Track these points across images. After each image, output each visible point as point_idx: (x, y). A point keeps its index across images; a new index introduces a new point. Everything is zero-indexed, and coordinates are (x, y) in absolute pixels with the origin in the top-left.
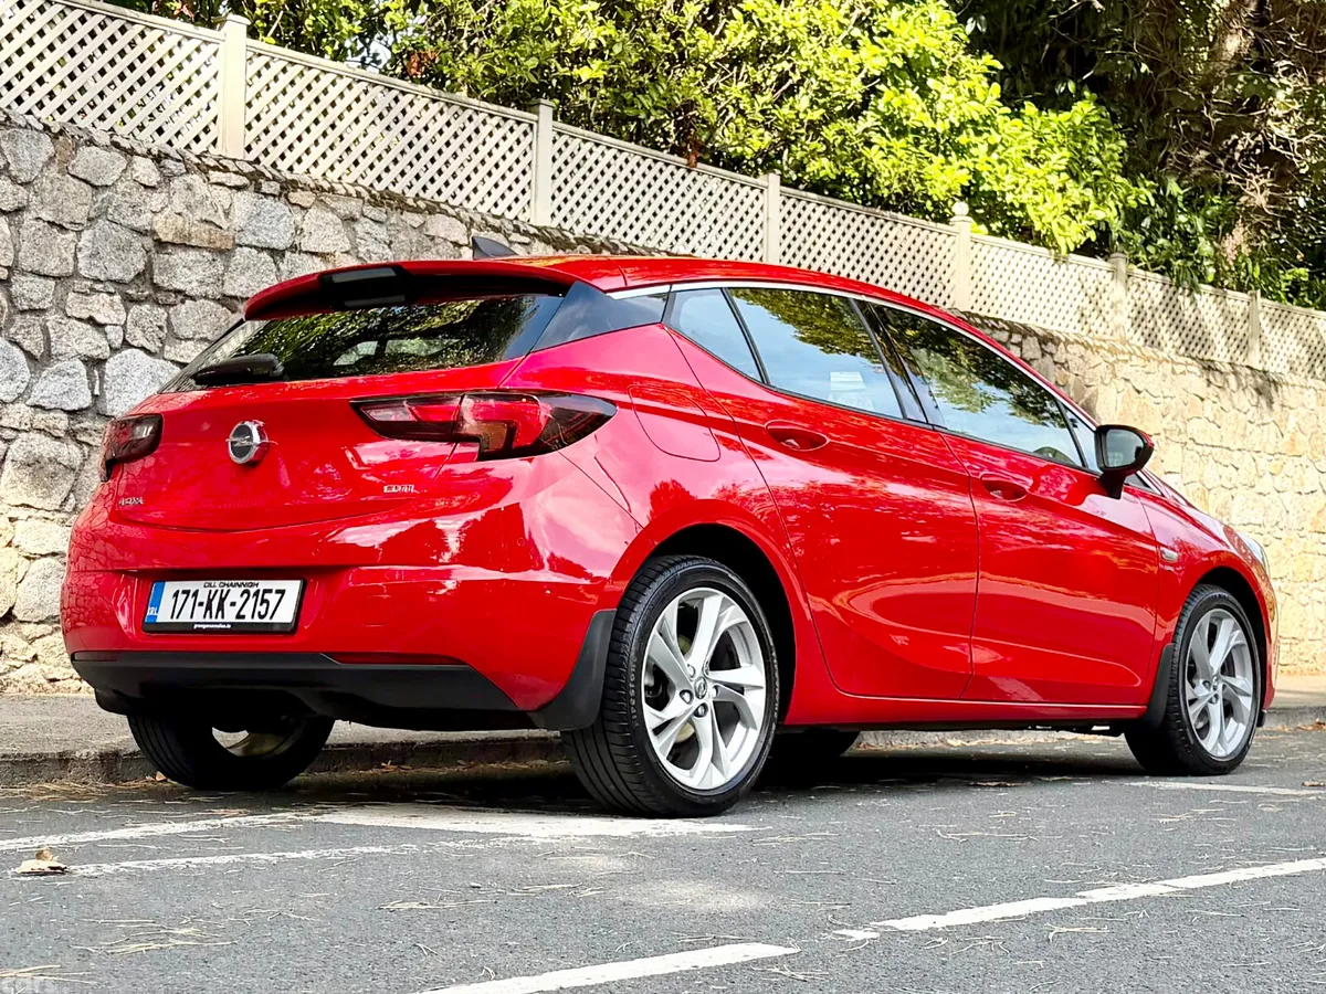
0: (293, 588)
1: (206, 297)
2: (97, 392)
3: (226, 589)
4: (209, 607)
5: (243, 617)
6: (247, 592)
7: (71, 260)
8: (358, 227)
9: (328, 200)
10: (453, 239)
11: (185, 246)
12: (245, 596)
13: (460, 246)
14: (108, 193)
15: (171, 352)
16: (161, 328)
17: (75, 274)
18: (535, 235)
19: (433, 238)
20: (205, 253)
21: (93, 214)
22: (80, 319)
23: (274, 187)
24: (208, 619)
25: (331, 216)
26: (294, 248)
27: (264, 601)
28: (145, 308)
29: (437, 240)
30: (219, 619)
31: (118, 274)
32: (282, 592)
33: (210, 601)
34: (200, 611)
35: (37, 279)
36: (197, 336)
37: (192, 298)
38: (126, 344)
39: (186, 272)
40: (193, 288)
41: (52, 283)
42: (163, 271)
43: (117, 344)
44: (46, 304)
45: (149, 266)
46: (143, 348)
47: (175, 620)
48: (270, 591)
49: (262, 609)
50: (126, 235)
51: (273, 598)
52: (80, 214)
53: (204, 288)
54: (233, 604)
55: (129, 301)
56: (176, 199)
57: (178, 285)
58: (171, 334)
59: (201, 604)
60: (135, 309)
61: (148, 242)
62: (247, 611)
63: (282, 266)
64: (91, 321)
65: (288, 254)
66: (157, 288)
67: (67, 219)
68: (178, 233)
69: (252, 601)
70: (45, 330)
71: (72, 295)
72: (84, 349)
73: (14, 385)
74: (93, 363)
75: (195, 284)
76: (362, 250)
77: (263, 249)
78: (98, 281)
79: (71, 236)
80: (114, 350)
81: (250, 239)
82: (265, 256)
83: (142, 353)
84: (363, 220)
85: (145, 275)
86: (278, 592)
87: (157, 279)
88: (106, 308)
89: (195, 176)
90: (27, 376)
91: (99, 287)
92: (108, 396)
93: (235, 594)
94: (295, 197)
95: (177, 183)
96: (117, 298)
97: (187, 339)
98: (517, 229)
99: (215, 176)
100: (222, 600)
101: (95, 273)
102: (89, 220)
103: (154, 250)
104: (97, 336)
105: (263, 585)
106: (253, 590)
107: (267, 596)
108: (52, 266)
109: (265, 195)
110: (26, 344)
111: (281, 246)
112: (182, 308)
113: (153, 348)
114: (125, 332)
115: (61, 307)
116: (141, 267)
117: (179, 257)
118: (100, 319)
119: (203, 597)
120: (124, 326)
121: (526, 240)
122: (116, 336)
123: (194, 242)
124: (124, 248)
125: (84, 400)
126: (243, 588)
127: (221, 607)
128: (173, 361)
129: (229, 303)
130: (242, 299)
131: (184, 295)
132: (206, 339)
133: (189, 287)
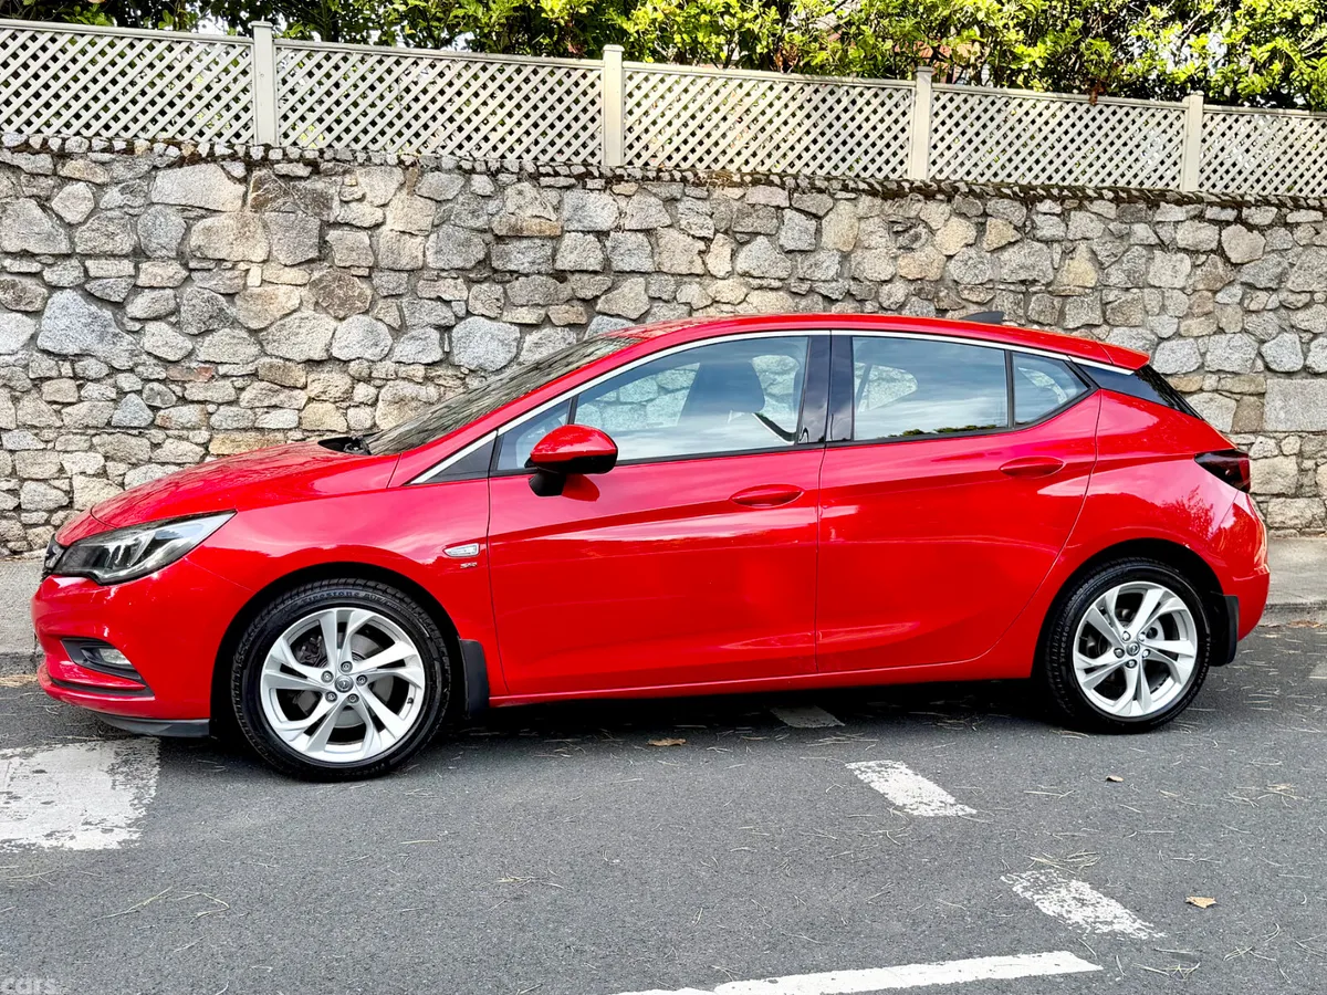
1: (539, 273)
2: (447, 349)
7: (421, 257)
8: (681, 206)
9: (650, 188)
10: (774, 204)
11: (520, 238)
13: (783, 209)
14: (450, 205)
15: (507, 316)
16: (498, 300)
17: (424, 267)
18: (863, 191)
19: (753, 206)
20: (537, 241)
21: (436, 222)
22: (430, 299)
23: (599, 183)
25: (653, 200)
26: (618, 228)
28: (485, 286)
29: (757, 207)
31: (458, 263)
35: (393, 274)
36: (530, 303)
37: (527, 275)
38: (469, 314)
39: (519, 257)
40: (526, 268)
41: (405, 275)
42: (500, 257)
43: (462, 313)
44: (401, 290)
45: (488, 256)
46: (483, 315)
50: (467, 234)
52: (426, 223)
53: (536, 267)
55: (470, 282)
56: (508, 203)
57: (512, 267)
58: (507, 303)
60: (476, 288)
61: (489, 237)
63: (608, 244)
64: (439, 298)
65: (612, 233)
66: (495, 271)
67: (416, 227)
68: (512, 228)
70: (400, 310)
71: (421, 282)
72: (433, 320)
73: (379, 349)
74: (445, 329)
75: (526, 265)
76: (683, 223)
77: (589, 232)
78: (443, 270)
79: (419, 239)
80: (459, 319)
81: (575, 226)
82: (591, 237)
83: (482, 319)
84: (685, 198)
85: (484, 262)
87: (494, 264)
88: (452, 289)
89: (526, 184)
90: (389, 342)
91: (444, 274)
92: (456, 352)
94: (617, 188)
95: (509, 191)
96: (460, 281)
97: (522, 306)
98: (845, 188)
99: (545, 181)
101: (441, 265)
102: (433, 226)
103: (494, 243)
104: (445, 309)
108: (404, 262)
109: (591, 190)
110: (387, 320)
111: (605, 228)
112: (517, 284)
113: (492, 314)
114: (467, 305)
115: (414, 291)
116: (481, 256)
117: (513, 246)
118: (446, 297)
120: (466, 302)
121: (853, 195)
122: (460, 309)
123: (525, 233)
124: (467, 243)
125: (436, 355)
128: (511, 323)
129: (561, 276)
130: (572, 272)
131: (516, 274)
132: (538, 305)
133: (521, 268)
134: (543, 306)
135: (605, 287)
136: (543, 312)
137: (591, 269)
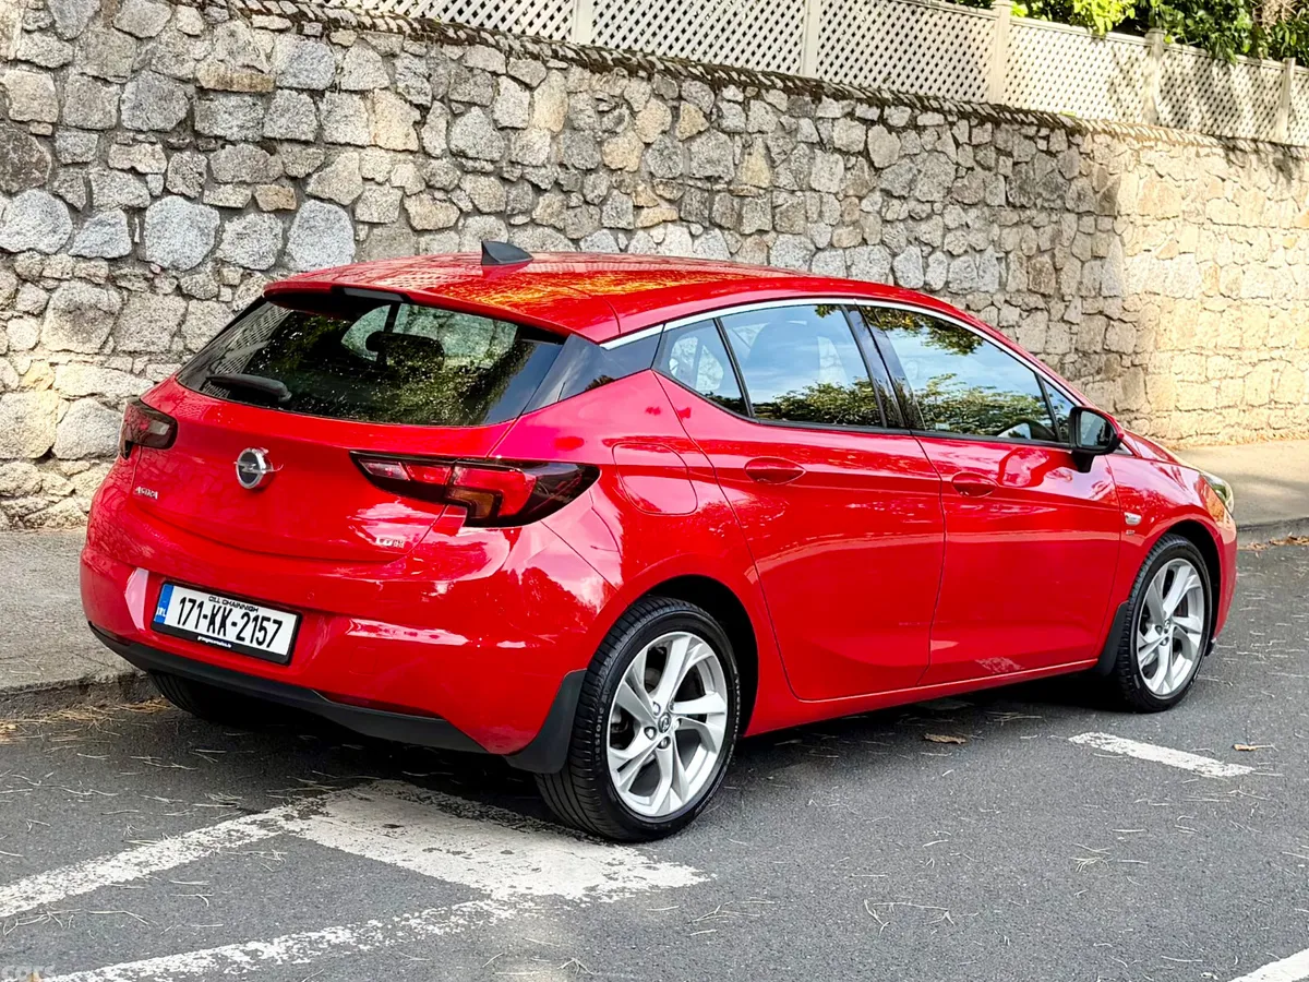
0: (289, 621)
1: (246, 141)
2: (137, 239)
3: (228, 607)
4: (212, 622)
5: (243, 639)
6: (246, 614)
7: (114, 112)
8: (398, 63)
9: (369, 38)
10: (491, 69)
11: (226, 92)
12: (246, 618)
13: (498, 75)
14: (152, 44)
15: (209, 197)
16: (201, 174)
17: (119, 126)
18: (572, 59)
19: (471, 70)
20: (247, 98)
21: (136, 66)
22: (122, 170)
23: (317, 28)
24: (210, 634)
25: (371, 54)
26: (334, 88)
27: (262, 628)
28: (186, 155)
29: (476, 72)
30: (221, 636)
31: (158, 122)
32: (279, 623)
33: (214, 616)
34: (204, 623)
35: (81, 134)
36: (236, 180)
37: (233, 143)
38: (166, 192)
39: (228, 118)
40: (233, 134)
41: (95, 136)
42: (205, 118)
43: (158, 190)
44: (89, 157)
45: (191, 114)
46: (183, 195)
47: (180, 626)
48: (268, 619)
49: (260, 635)
50: (168, 86)
51: (271, 627)
52: (124, 67)
53: (245, 132)
54: (234, 624)
55: (170, 149)
56: (219, 47)
57: (218, 132)
58: (211, 179)
59: (205, 617)
60: (176, 156)
61: (191, 89)
62: (247, 634)
63: (323, 106)
64: (133, 170)
65: (327, 94)
66: (197, 134)
67: (112, 73)
68: (222, 79)
69: (251, 625)
70: (88, 183)
71: (114, 147)
72: (125, 199)
73: (57, 237)
74: (135, 212)
75: (235, 129)
76: (401, 85)
77: (303, 90)
78: (140, 131)
79: (114, 89)
80: (155, 198)
81: (292, 81)
82: (305, 97)
83: (181, 199)
84: (403, 55)
85: (187, 123)
86: (275, 622)
87: (198, 127)
88: (148, 158)
89: (239, 22)
90: (69, 227)
91: (141, 137)
92: (148, 243)
93: (237, 614)
94: (338, 36)
95: (220, 31)
96: (159, 147)
97: (226, 183)
98: (555, 55)
99: (258, 20)
100: (224, 619)
101: (138, 124)
102: (133, 71)
103: (196, 97)
104: (138, 184)
105: (263, 612)
106: (253, 615)
107: (265, 624)
108: (95, 119)
109: (308, 36)
110: (69, 197)
111: (321, 87)
112: (222, 154)
113: (192, 194)
114: (165, 180)
115: (104, 160)
116: (182, 115)
117: (221, 103)
118: (141, 168)
119: (207, 610)
120: (165, 175)
121: (564, 65)
122: (156, 185)
123: (235, 88)
124: (167, 97)
125: (124, 247)
126: (243, 611)
127: (223, 624)
128: (212, 206)
129: (268, 145)
130: (281, 141)
131: (224, 141)
132: (244, 182)
133: (229, 133)
134: (249, 184)
135: (318, 163)
136: (249, 192)
137: (303, 138)
